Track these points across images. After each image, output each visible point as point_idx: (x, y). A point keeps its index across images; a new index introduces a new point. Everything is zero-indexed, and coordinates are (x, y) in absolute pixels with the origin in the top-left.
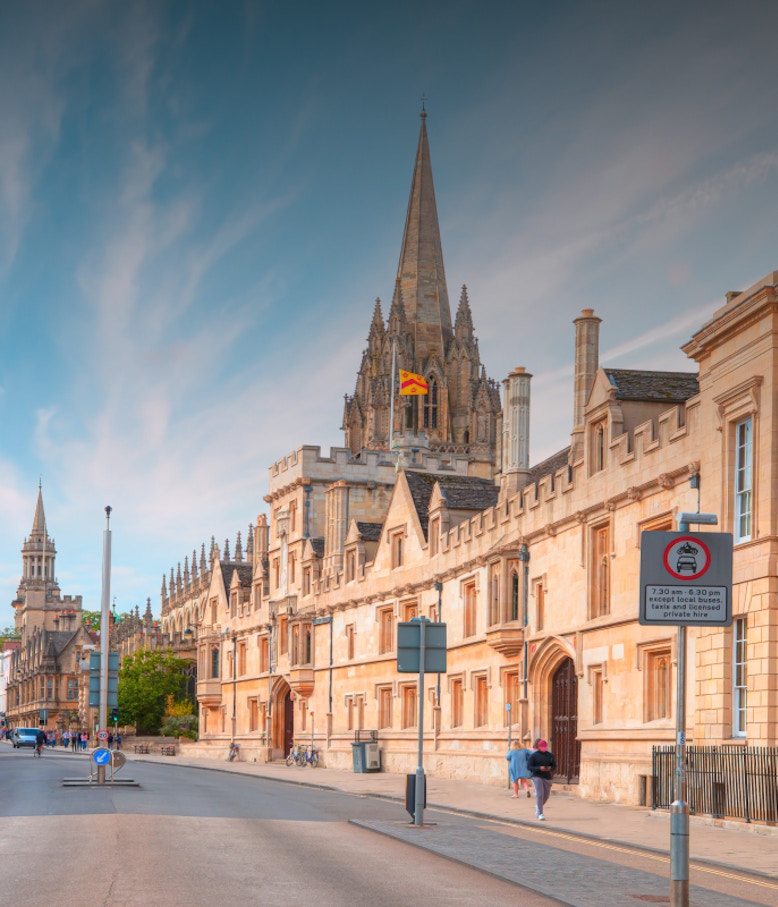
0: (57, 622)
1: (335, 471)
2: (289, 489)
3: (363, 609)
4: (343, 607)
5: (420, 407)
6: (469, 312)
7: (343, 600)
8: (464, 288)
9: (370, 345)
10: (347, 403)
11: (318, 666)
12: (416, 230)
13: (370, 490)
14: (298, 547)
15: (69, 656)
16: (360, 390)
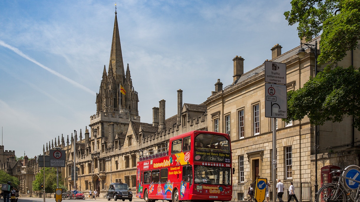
0: (8, 159)
1: (109, 119)
2: (96, 123)
3: (120, 157)
4: (114, 156)
5: (118, 98)
6: (129, 72)
7: (114, 154)
8: (128, 64)
9: (103, 79)
10: (97, 96)
11: (107, 171)
12: (115, 47)
13: (117, 124)
14: (100, 140)
15: (15, 169)
16: (101, 92)
